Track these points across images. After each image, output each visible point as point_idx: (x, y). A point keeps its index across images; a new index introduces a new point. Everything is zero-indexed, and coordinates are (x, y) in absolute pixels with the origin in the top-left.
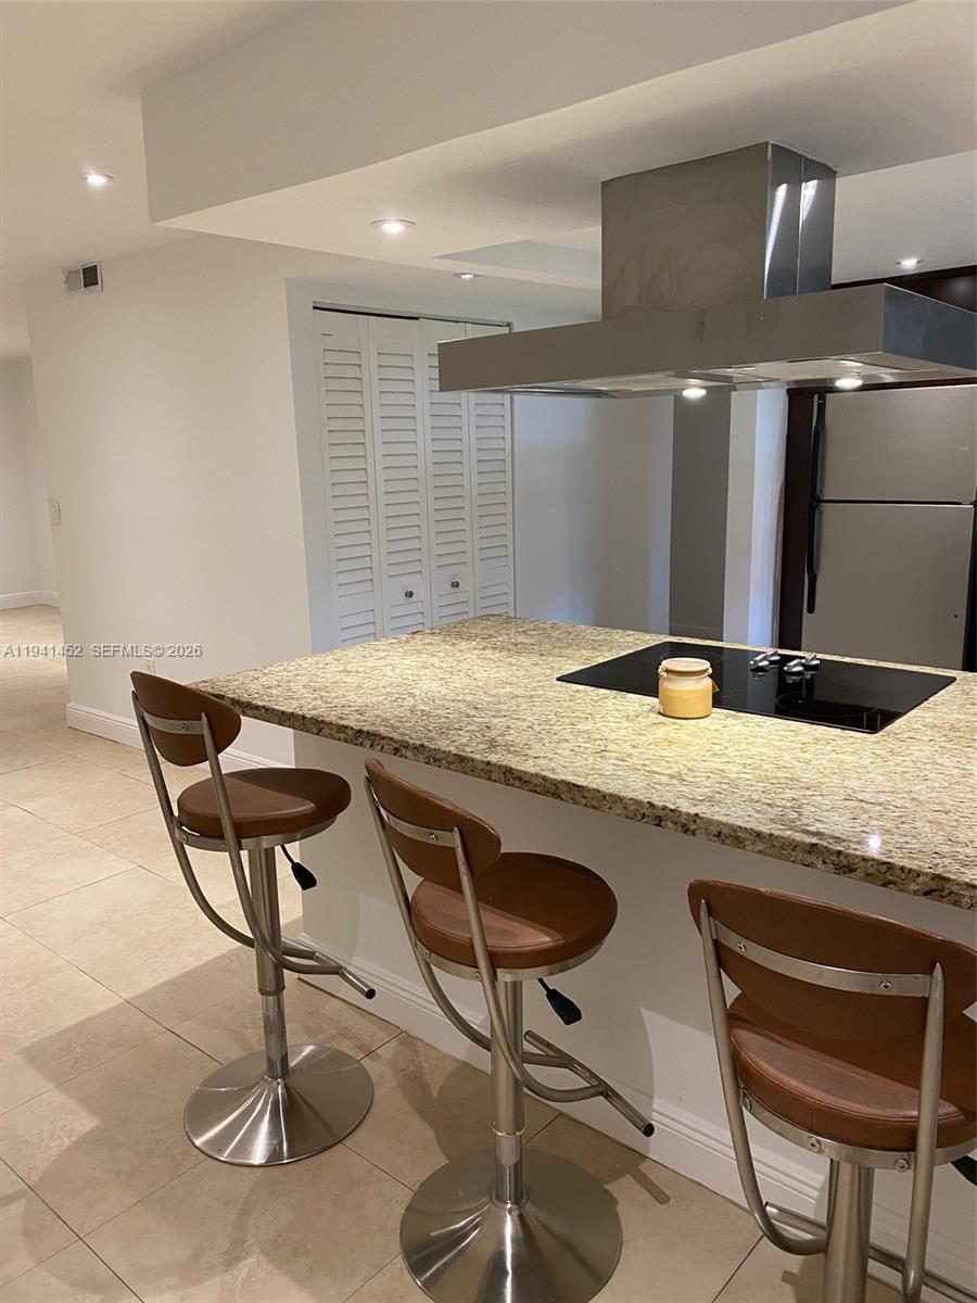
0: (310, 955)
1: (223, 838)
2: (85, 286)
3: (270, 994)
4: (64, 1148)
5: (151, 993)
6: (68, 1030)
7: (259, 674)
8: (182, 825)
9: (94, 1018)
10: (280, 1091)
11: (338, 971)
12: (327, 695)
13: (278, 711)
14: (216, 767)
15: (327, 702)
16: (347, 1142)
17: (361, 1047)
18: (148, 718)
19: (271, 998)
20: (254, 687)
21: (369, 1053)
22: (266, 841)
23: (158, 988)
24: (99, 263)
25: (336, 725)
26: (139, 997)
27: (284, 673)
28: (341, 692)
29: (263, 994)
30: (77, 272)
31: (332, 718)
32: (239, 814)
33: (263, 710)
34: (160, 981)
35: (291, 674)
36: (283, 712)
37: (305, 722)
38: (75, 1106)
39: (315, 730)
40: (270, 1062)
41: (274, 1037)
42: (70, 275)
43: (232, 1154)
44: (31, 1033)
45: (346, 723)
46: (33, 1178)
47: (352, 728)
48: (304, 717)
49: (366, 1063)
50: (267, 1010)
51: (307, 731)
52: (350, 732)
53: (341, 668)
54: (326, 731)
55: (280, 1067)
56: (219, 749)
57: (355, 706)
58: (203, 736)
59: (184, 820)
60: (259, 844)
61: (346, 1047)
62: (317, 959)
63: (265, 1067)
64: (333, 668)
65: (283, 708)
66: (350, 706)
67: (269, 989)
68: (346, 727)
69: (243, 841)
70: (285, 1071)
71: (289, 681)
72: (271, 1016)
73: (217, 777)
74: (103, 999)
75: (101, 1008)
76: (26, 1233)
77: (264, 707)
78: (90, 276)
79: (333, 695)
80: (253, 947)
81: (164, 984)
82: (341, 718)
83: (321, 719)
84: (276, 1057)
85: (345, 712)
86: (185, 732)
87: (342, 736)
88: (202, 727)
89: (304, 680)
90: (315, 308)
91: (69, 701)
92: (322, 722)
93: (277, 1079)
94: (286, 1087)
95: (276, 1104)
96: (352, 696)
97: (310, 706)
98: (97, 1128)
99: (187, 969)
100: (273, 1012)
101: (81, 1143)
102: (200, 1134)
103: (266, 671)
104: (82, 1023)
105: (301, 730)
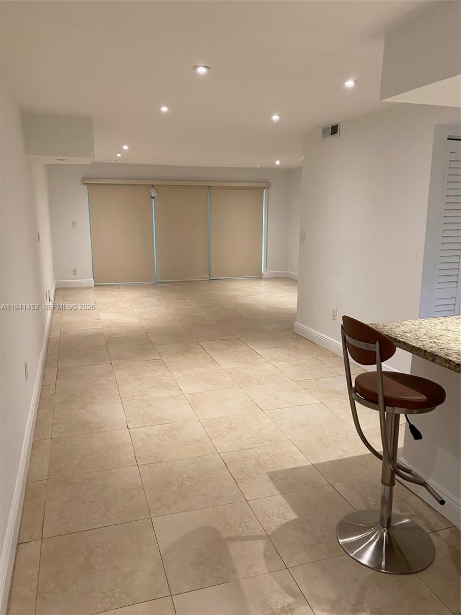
0: (409, 472)
1: (377, 403)
2: (331, 134)
3: (387, 485)
4: (282, 523)
5: (324, 464)
6: (287, 470)
7: (399, 324)
8: (356, 392)
9: (298, 468)
10: (385, 534)
11: (424, 484)
12: (438, 341)
13: (411, 345)
14: (380, 367)
15: (438, 345)
16: (419, 574)
17: (429, 526)
18: (347, 337)
19: (387, 487)
20: (398, 331)
21: (434, 532)
22: (397, 410)
23: (326, 462)
24: (340, 123)
25: (444, 359)
26: (318, 464)
27: (413, 326)
28: (446, 341)
29: (383, 484)
30: (328, 128)
31: (442, 354)
32: (387, 394)
33: (403, 344)
34: (328, 460)
35: (416, 327)
36: (414, 347)
37: (426, 353)
38: (288, 506)
39: (431, 359)
40: (382, 518)
41: (386, 507)
42: (325, 130)
43: (356, 555)
44: (272, 466)
45: (451, 359)
46: (269, 532)
47: (454, 362)
48: (425, 351)
49: (432, 536)
50: (384, 492)
51: (426, 359)
52: (453, 364)
53: (444, 328)
54: (438, 361)
55: (387, 522)
56: (383, 360)
57: (455, 350)
58: (375, 352)
59: (358, 389)
60: (393, 411)
61: (421, 523)
62: (412, 474)
63: (379, 519)
64: (439, 327)
65: (414, 344)
66: (452, 350)
67: (387, 483)
68: (451, 361)
69: (387, 407)
70: (389, 526)
71: (416, 331)
72: (386, 496)
73: (379, 372)
74: (302, 461)
75: (302, 464)
76: (265, 556)
77: (403, 342)
78: (334, 130)
79: (441, 342)
80: (382, 459)
81: (331, 462)
82: (447, 355)
83: (435, 354)
84: (386, 517)
85: (449, 352)
86: (367, 349)
87: (447, 365)
88: (376, 348)
89: (424, 331)
90: (448, 139)
91: (296, 321)
92: (436, 355)
93: (384, 528)
94: (388, 534)
95: (381, 540)
96: (452, 345)
97: (429, 346)
98: (296, 519)
99: (341, 458)
100: (387, 495)
101: (290, 524)
102: (342, 538)
103: (403, 323)
104: (294, 469)
105: (423, 358)
